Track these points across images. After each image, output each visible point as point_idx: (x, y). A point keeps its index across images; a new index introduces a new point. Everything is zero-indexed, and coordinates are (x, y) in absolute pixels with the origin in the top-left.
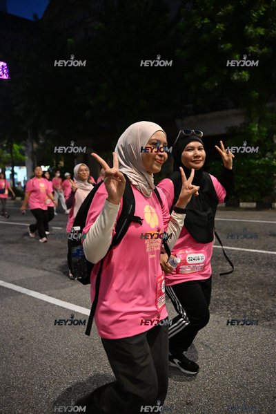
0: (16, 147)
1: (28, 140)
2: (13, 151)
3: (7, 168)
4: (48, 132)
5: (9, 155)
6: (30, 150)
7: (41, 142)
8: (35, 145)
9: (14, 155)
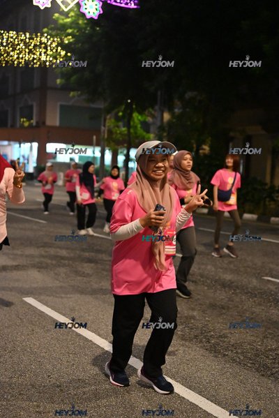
0: (137, 117)
1: (157, 107)
2: (132, 123)
3: (120, 151)
4: (189, 95)
5: (124, 129)
6: (159, 123)
7: (176, 110)
8: (167, 116)
9: (132, 131)
